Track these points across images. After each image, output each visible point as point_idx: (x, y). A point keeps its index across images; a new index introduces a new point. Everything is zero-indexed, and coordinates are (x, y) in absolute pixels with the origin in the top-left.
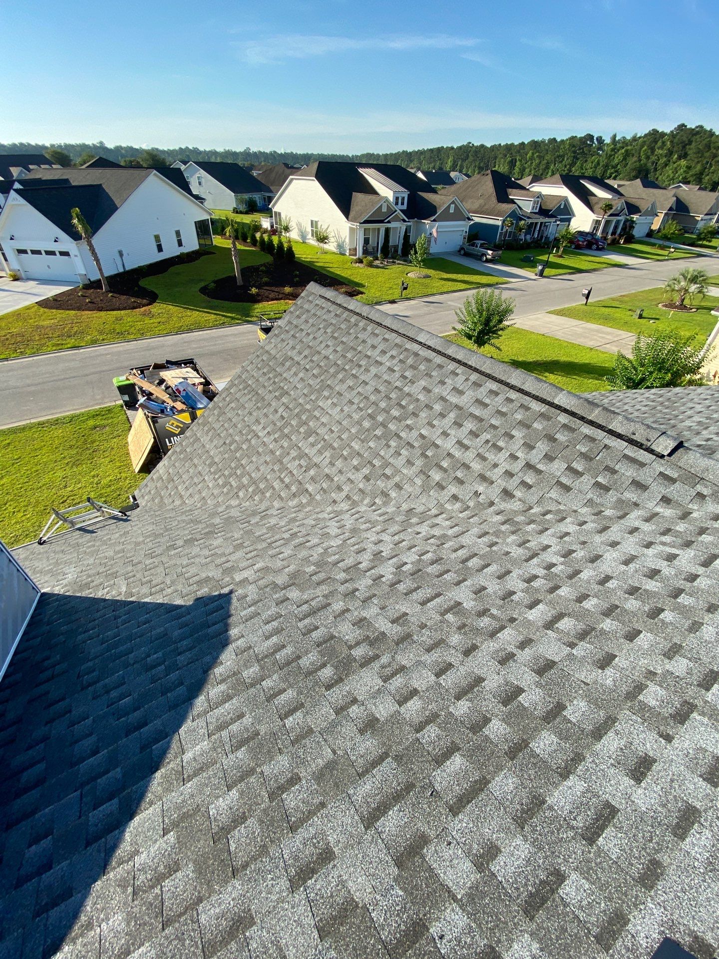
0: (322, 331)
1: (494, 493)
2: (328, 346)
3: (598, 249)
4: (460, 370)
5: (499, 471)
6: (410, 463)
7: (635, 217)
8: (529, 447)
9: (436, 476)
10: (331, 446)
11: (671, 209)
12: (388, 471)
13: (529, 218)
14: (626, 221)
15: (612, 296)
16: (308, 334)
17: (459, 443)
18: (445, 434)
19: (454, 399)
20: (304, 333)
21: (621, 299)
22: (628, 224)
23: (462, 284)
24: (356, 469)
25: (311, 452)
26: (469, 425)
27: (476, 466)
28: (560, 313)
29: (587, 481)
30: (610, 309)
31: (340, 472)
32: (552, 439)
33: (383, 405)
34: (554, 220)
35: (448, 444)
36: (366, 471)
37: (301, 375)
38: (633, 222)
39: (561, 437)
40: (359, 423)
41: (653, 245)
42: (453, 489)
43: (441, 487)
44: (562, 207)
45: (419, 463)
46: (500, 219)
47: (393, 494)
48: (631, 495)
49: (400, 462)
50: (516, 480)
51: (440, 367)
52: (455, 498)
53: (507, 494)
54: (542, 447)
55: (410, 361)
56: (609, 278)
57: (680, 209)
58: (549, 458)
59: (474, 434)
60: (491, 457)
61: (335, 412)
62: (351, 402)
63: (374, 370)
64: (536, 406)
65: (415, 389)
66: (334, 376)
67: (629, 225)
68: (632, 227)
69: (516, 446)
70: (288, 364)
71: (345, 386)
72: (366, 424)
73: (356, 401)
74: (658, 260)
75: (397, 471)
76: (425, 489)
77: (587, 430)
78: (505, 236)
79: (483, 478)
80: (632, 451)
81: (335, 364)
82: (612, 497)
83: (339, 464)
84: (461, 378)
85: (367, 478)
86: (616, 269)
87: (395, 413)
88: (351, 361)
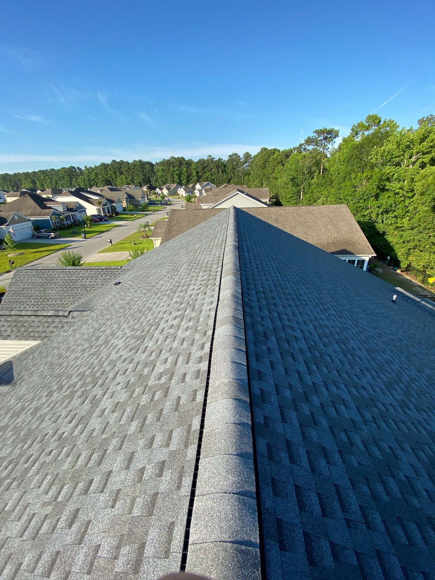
0: (33, 277)
1: (101, 285)
2: (38, 280)
3: (105, 221)
4: (81, 270)
5: (99, 282)
6: (81, 290)
7: (114, 204)
8: (102, 276)
9: (89, 289)
10: (58, 298)
11: (127, 198)
12: (77, 294)
13: (64, 214)
14: (111, 207)
15: (121, 239)
16: (28, 280)
17: (89, 282)
18: (86, 282)
19: (84, 276)
20: (26, 280)
21: (125, 239)
23: (46, 252)
24: (69, 298)
25: (53, 302)
26: (90, 278)
27: (95, 284)
28: (103, 251)
29: (113, 277)
30: (123, 245)
31: (65, 301)
32: (105, 274)
33: (67, 284)
34: (77, 212)
35: (88, 283)
36: (72, 297)
37: (34, 290)
38: (114, 206)
39: (106, 273)
40: (63, 290)
41: (128, 214)
42: (93, 289)
43: (91, 290)
44: (78, 206)
45: (84, 289)
46: (48, 216)
47: (81, 297)
48: (119, 275)
49: (79, 291)
50: (103, 282)
51: (76, 272)
52: (94, 290)
53: (103, 284)
54: (104, 276)
55: (68, 273)
56: (116, 232)
57: (130, 198)
58: (106, 276)
59: (92, 279)
60: (97, 281)
61: (54, 291)
62: (57, 288)
63: (59, 279)
64: (99, 270)
65: (74, 277)
66: (47, 285)
67: (114, 209)
68: (115, 209)
69: (100, 277)
70: (26, 290)
71: (52, 286)
72: (65, 289)
73: (58, 287)
74: (132, 220)
75: (79, 293)
76: (88, 292)
77: (109, 270)
78: (56, 224)
79: (97, 285)
80: (116, 270)
81: (45, 282)
82: (117, 277)
83: (63, 300)
84: (83, 272)
85: (73, 298)
86: (118, 227)
87: (71, 284)
88: (50, 280)
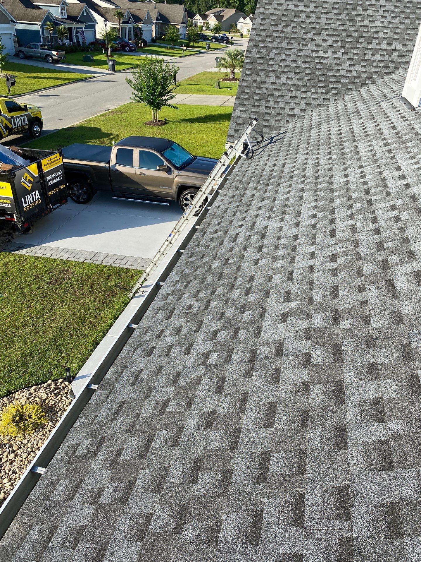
7: (140, 25)
13: (63, 23)
14: (135, 27)
22: (137, 30)
30: (193, 86)
38: (140, 29)
44: (85, 14)
46: (38, 23)
57: (163, 20)
67: (138, 32)
